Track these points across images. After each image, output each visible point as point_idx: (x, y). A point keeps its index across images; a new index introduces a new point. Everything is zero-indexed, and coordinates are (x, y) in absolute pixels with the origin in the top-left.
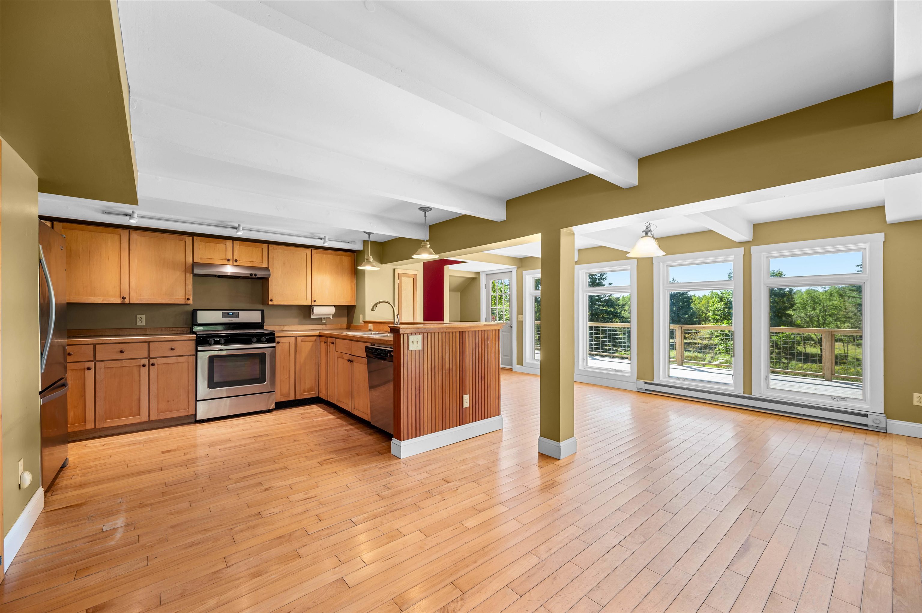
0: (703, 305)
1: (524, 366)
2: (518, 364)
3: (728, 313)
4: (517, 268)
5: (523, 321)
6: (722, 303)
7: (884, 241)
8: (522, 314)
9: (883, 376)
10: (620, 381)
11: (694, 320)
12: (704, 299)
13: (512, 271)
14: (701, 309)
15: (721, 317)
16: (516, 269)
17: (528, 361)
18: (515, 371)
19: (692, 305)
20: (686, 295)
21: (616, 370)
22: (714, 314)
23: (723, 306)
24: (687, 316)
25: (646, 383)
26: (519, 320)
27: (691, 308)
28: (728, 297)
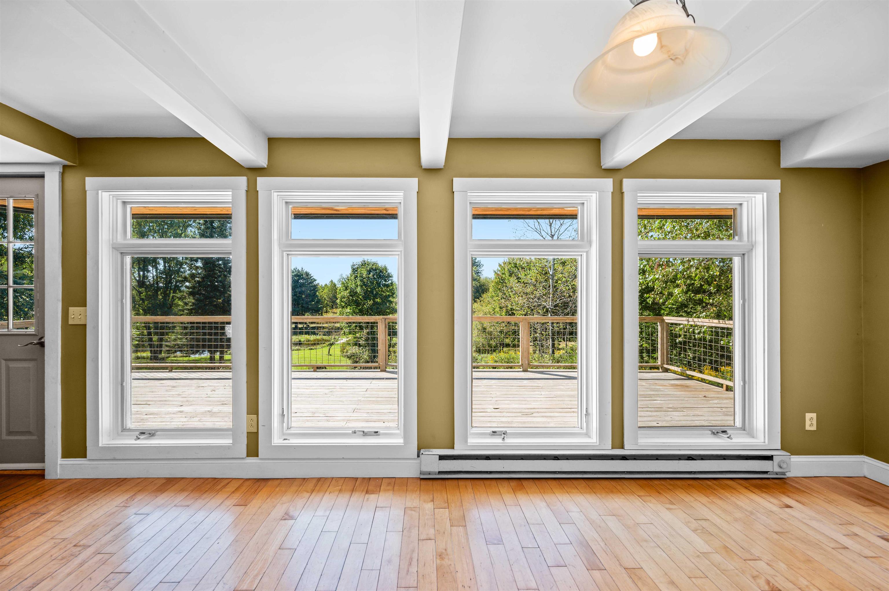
0: (325, 293)
1: (89, 460)
2: (66, 454)
3: (352, 300)
4: (65, 167)
5: (85, 325)
6: (348, 291)
7: (780, 192)
8: (84, 305)
9: (780, 394)
10: (379, 459)
11: (319, 306)
12: (326, 287)
13: (42, 176)
14: (324, 297)
15: (346, 303)
16: (58, 170)
17: (104, 441)
18: (54, 477)
19: (317, 294)
20: (313, 284)
21: (363, 432)
22: (341, 301)
23: (348, 294)
24: (313, 303)
25: (442, 458)
26: (71, 322)
27: (317, 296)
28: (351, 286)
